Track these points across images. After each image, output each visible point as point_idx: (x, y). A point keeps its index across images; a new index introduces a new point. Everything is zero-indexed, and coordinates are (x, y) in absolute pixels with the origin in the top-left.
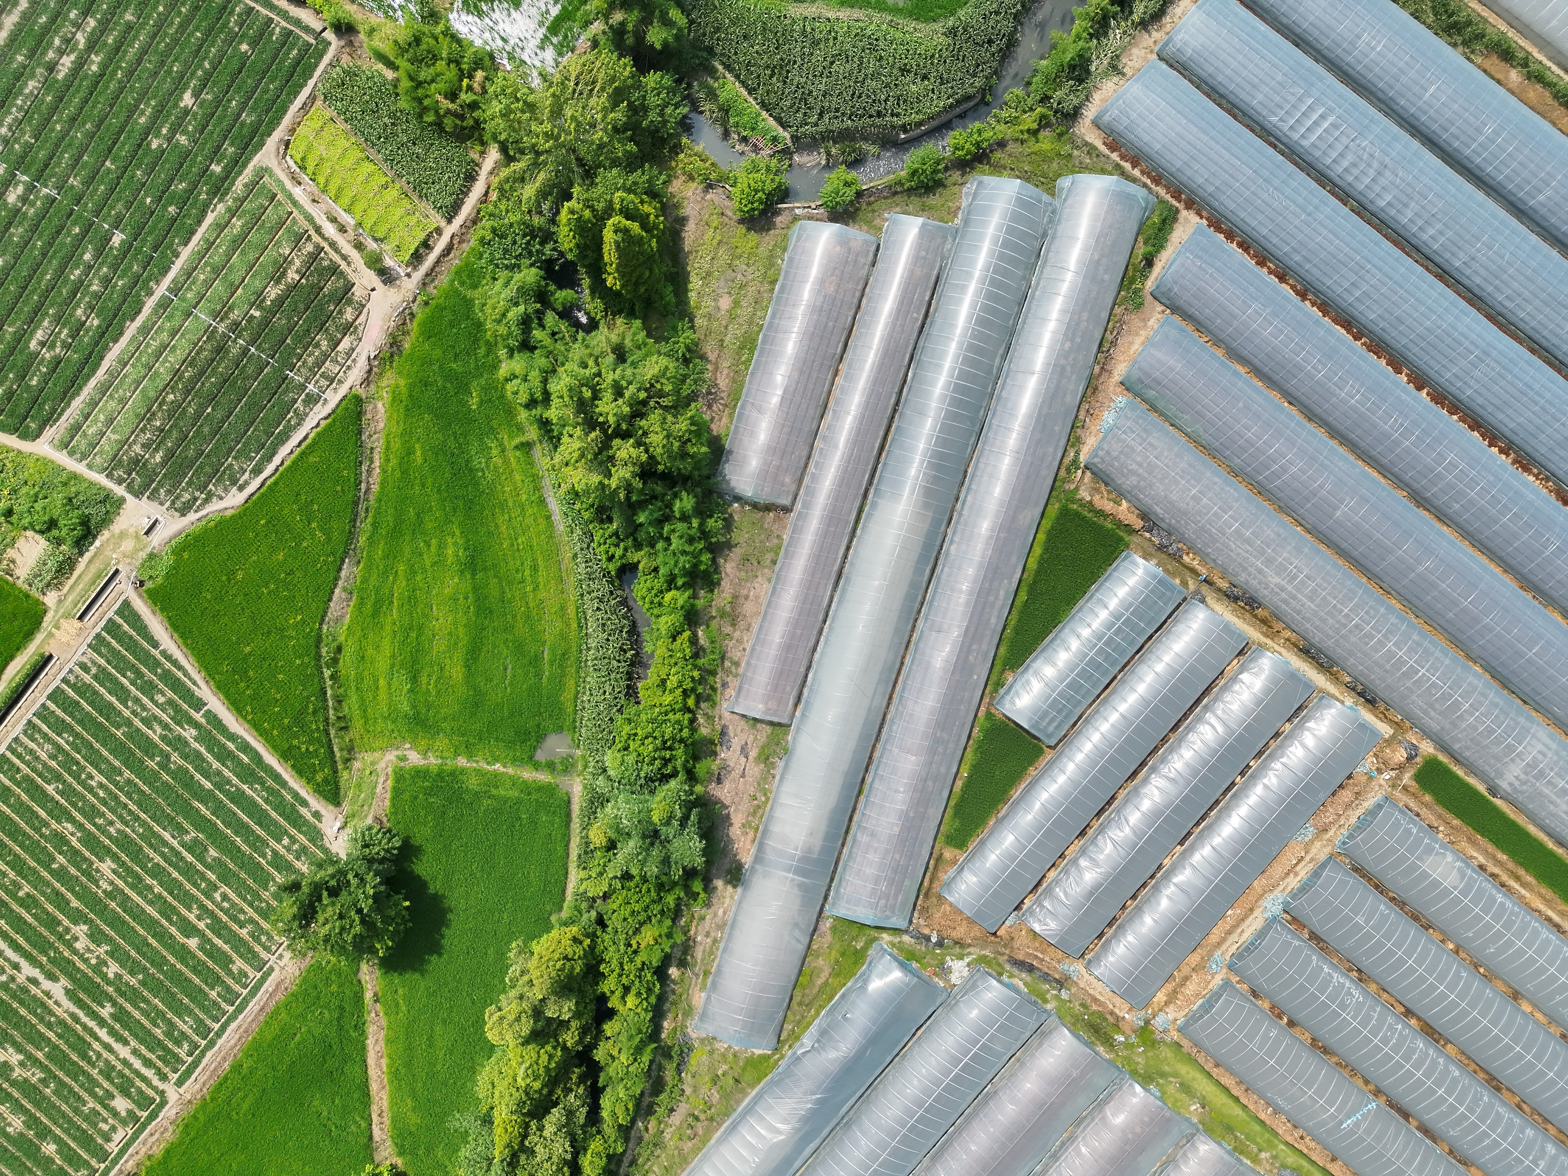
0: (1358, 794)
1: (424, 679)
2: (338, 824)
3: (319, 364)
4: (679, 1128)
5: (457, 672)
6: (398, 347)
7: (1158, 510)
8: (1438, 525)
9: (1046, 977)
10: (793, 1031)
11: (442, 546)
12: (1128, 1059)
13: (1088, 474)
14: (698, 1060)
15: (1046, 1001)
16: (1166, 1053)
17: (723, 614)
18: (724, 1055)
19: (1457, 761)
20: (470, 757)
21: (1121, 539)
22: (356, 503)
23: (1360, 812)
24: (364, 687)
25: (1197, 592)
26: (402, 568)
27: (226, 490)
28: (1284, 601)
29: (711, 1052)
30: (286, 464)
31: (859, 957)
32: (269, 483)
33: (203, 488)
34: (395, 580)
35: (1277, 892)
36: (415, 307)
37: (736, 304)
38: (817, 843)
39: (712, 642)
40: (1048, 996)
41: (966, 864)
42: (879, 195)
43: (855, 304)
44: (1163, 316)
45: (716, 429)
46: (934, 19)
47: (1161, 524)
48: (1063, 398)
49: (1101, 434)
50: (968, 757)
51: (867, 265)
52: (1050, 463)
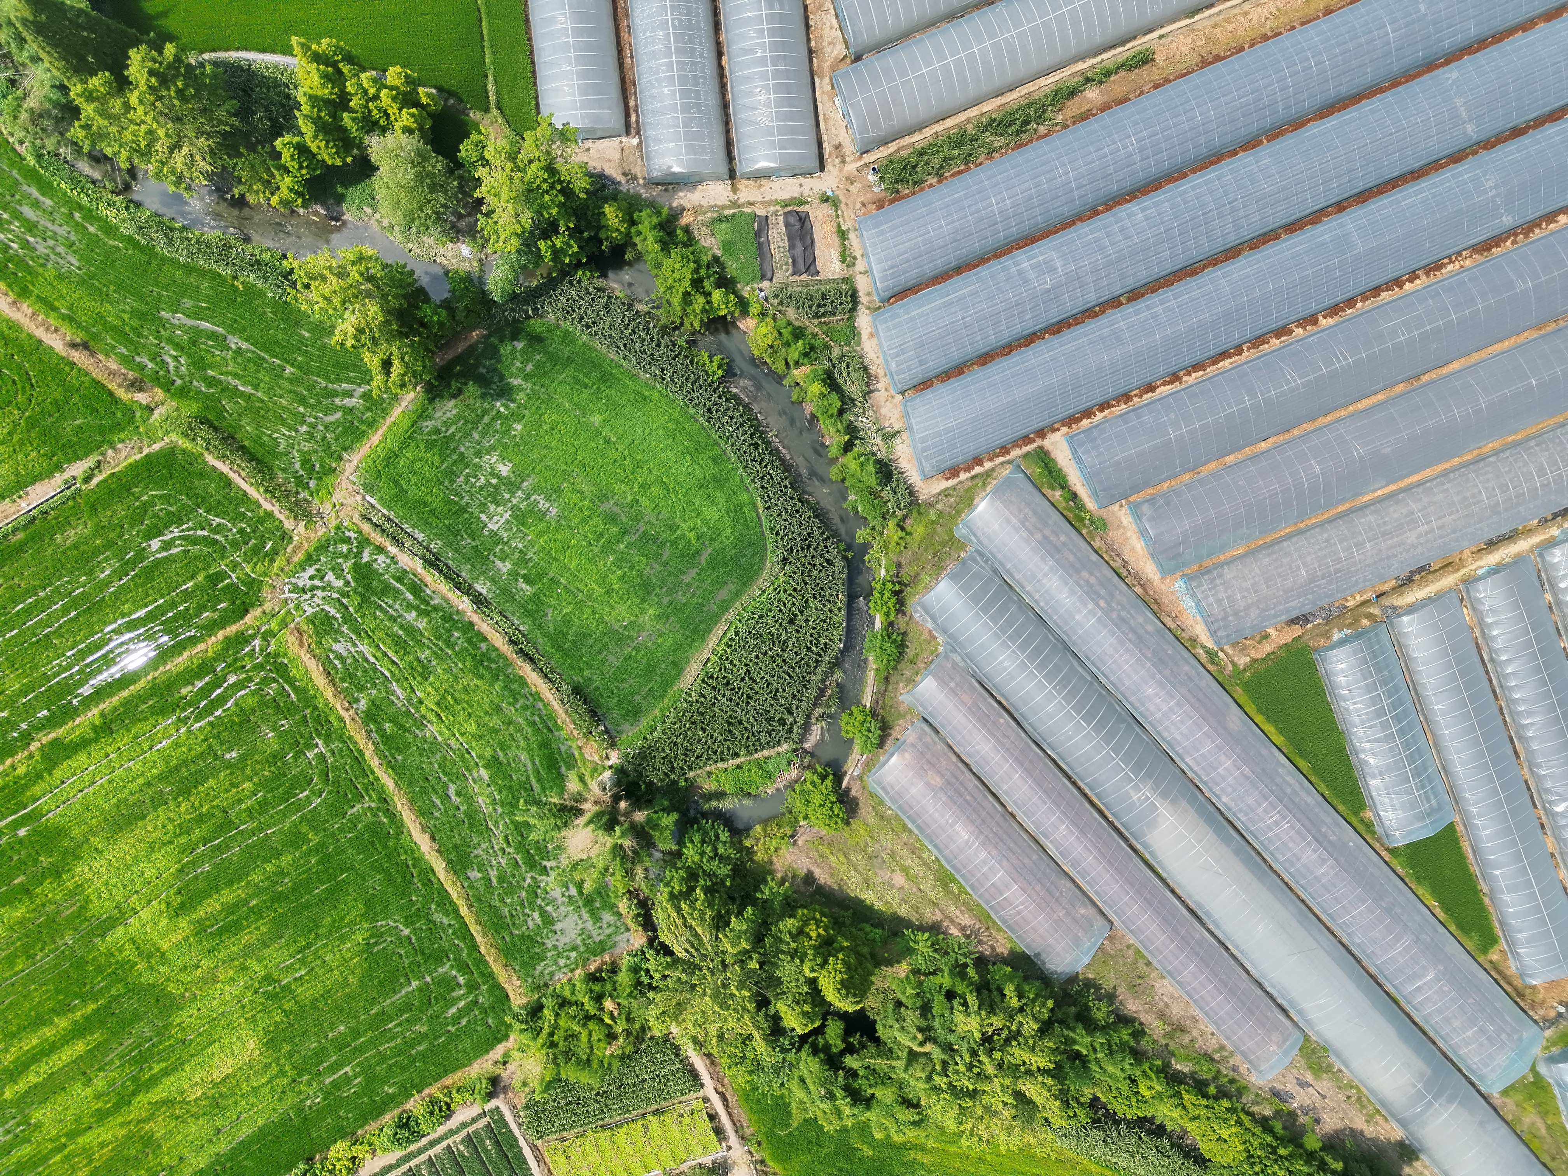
7: (1293, 604)
13: (1227, 648)
17: (1170, 1035)
21: (1301, 654)
25: (1385, 609)
28: (1435, 540)
31: (1542, 1086)
36: (757, 1157)
37: (905, 870)
38: (1419, 1064)
39: (1192, 1059)
41: (1512, 944)
42: (881, 695)
43: (960, 765)
44: (1126, 510)
45: (1003, 949)
46: (761, 568)
47: (1307, 609)
48: (1147, 632)
49: (1198, 617)
50: (1420, 891)
51: (934, 736)
52: (1198, 674)
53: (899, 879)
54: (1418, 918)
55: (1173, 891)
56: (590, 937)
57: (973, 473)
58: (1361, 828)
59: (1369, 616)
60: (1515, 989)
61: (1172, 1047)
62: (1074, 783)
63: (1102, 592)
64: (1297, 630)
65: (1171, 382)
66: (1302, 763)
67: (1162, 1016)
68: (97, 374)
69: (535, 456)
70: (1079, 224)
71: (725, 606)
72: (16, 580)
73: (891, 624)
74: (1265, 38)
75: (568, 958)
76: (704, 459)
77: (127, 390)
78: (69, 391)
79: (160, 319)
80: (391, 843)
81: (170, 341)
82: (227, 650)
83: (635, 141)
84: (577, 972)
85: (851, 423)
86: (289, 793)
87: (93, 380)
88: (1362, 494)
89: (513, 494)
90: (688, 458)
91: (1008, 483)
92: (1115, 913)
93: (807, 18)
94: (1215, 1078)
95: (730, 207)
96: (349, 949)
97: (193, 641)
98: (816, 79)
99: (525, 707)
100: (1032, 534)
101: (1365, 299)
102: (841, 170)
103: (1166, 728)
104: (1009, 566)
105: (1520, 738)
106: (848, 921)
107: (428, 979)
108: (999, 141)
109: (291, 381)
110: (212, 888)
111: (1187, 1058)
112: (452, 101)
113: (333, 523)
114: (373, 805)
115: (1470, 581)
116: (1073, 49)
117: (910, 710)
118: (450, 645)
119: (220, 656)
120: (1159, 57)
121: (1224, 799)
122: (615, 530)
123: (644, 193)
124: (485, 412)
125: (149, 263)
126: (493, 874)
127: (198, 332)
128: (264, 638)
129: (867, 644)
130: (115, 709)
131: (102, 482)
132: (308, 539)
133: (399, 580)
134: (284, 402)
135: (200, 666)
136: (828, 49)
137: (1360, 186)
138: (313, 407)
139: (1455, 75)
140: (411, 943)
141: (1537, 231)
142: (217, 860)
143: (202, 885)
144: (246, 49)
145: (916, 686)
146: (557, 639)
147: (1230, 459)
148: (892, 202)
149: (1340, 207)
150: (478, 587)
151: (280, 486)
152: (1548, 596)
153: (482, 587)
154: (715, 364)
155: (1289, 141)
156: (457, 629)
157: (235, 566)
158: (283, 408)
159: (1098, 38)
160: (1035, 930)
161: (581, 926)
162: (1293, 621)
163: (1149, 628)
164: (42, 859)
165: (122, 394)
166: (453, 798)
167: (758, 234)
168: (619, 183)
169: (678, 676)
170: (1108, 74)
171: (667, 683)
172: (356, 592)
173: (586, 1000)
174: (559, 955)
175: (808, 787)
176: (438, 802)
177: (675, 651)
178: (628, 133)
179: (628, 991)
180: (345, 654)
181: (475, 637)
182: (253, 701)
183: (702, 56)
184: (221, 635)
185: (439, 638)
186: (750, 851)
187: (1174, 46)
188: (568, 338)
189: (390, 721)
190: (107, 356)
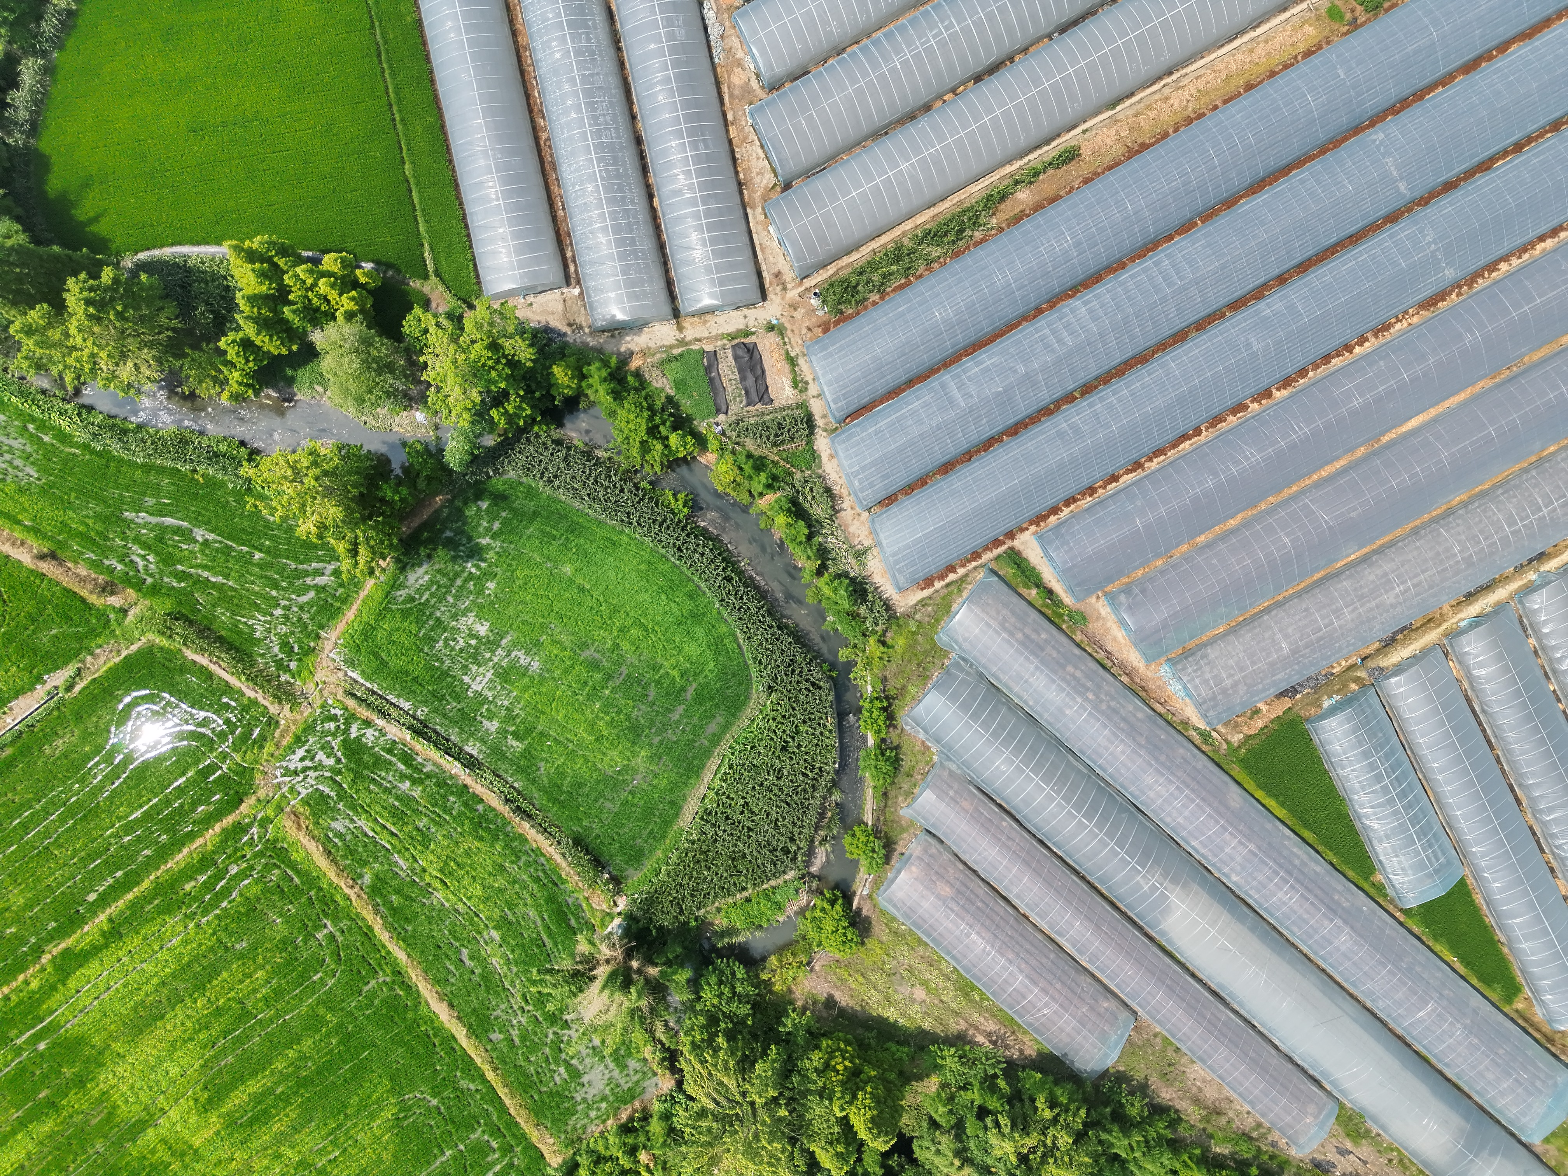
13: (1219, 727)
17: (1206, 1119)
37: (924, 983)
38: (1457, 1120)
39: (1230, 1141)
41: (1536, 992)
42: (881, 811)
43: (968, 872)
44: (1103, 601)
45: (1031, 1051)
46: (748, 698)
47: (1295, 680)
48: (1138, 719)
49: (1187, 700)
50: (1438, 948)
51: (938, 846)
52: (1194, 756)
53: (920, 993)
54: (1439, 975)
55: (1193, 975)
56: (618, 1085)
57: (947, 580)
58: (1372, 891)
59: (1357, 680)
60: (1545, 1035)
61: (1210, 1130)
62: (1083, 878)
63: (1089, 684)
64: (1287, 703)
65: (1134, 470)
66: (1307, 834)
67: (1196, 1101)
68: (67, 582)
69: (511, 611)
70: (1025, 324)
71: (715, 740)
72: (10, 795)
73: (883, 740)
74: (1189, 121)
75: (598, 1109)
76: (679, 597)
77: (99, 596)
78: (42, 603)
79: (125, 520)
80: (410, 1015)
81: (137, 540)
82: (226, 841)
83: (576, 291)
84: (610, 1122)
85: (820, 544)
86: (304, 977)
87: (65, 589)
88: (1337, 561)
89: (493, 652)
90: (664, 597)
91: (984, 587)
92: (1138, 1004)
93: (732, 152)
94: (1256, 1157)
95: (678, 346)
96: (379, 1126)
97: (192, 836)
98: (749, 210)
99: (528, 864)
100: (1012, 634)
101: (1316, 367)
102: (783, 298)
103: (1169, 814)
104: (994, 669)
105: (1520, 786)
106: (873, 1042)
107: (462, 1147)
108: (936, 252)
109: (262, 566)
110: (238, 1079)
111: (1226, 1140)
112: (390, 273)
113: (318, 702)
114: (388, 979)
115: (1455, 634)
116: (999, 154)
117: (911, 824)
118: (447, 810)
119: (220, 848)
120: (1086, 152)
121: (1234, 878)
122: (598, 676)
123: (591, 342)
124: (457, 575)
125: (107, 466)
126: (515, 1033)
127: (164, 529)
128: (261, 826)
129: (861, 764)
130: (122, 913)
131: (84, 689)
132: (295, 722)
133: (390, 751)
134: (257, 589)
135: (201, 861)
136: (757, 180)
137: (1299, 257)
138: (284, 589)
139: (1381, 136)
140: (440, 1113)
141: (1480, 281)
142: (239, 1052)
143: (227, 1078)
144: (180, 243)
145: (915, 799)
146: (553, 791)
147: (1201, 539)
148: (837, 323)
149: (1282, 280)
150: (468, 749)
151: (261, 671)
152: (1532, 641)
153: (472, 748)
154: (680, 503)
155: (1224, 220)
156: (452, 793)
157: (224, 756)
158: (256, 594)
159: (1023, 141)
160: (1061, 1030)
161: (607, 1076)
162: (1283, 694)
163: (1140, 715)
164: (64, 1070)
165: (93, 599)
166: (468, 962)
167: (708, 370)
168: (565, 334)
169: (677, 815)
170: (1037, 174)
171: (667, 824)
172: (349, 769)
173: (620, 1155)
174: (589, 1107)
175: (818, 914)
176: (452, 968)
177: (671, 790)
178: (568, 284)
179: (661, 1140)
180: (343, 830)
181: (471, 800)
182: (256, 890)
183: (632, 202)
184: (218, 827)
185: (435, 805)
186: (768, 984)
187: (1098, 139)
188: (531, 493)
189: (396, 893)
190: (76, 562)
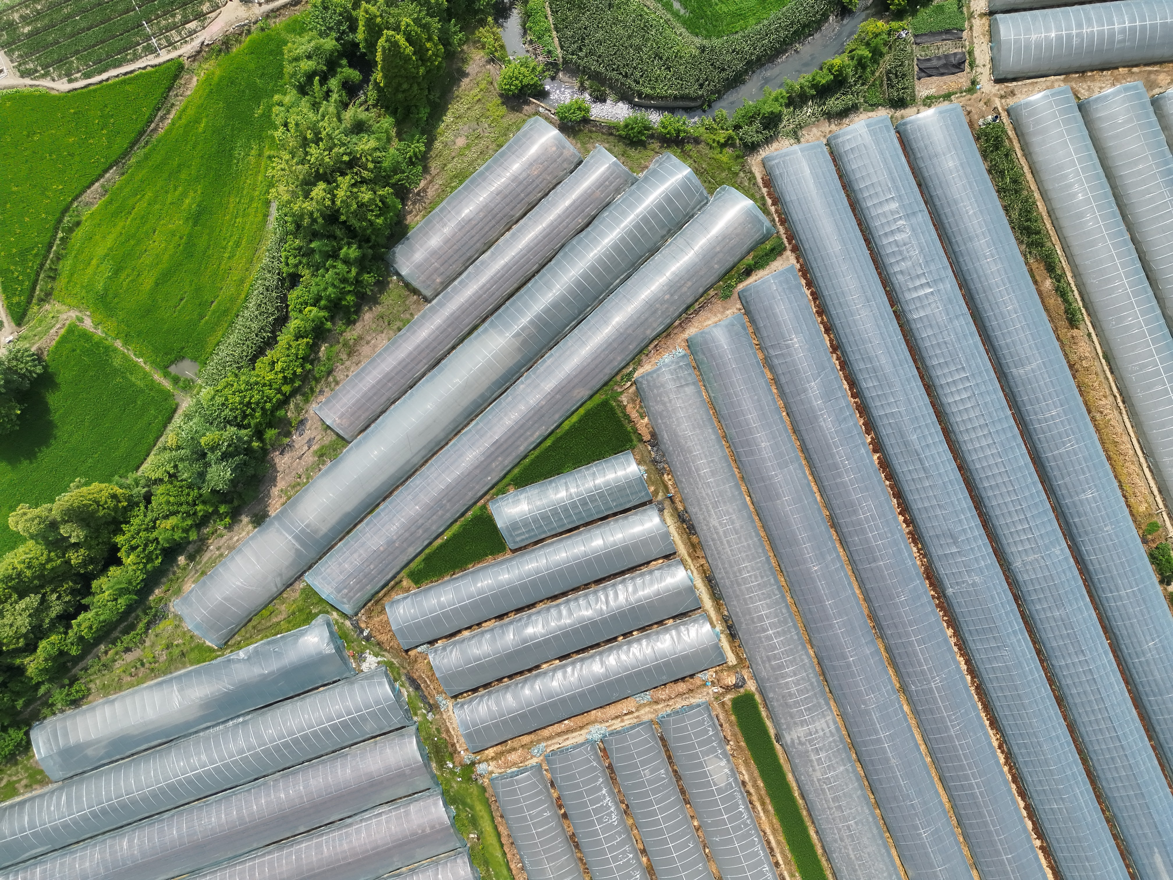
0: (691, 691)
1: (123, 276)
2: (11, 338)
3: (168, 29)
4: (127, 664)
5: (148, 282)
6: (227, 48)
7: (666, 436)
8: (838, 545)
9: (424, 699)
10: (240, 642)
11: (184, 194)
12: (448, 781)
13: (634, 388)
14: (165, 627)
15: (416, 714)
16: (474, 790)
17: (345, 345)
18: (184, 633)
19: (766, 706)
20: (126, 343)
21: (631, 441)
22: (141, 133)
23: (686, 703)
24: (81, 258)
25: (660, 503)
26: (149, 194)
27: (60, 77)
28: (713, 540)
29: (177, 627)
30: (110, 82)
31: (309, 618)
32: (91, 88)
33: (46, 67)
34: (140, 199)
35: (604, 726)
36: (253, 28)
37: (468, 146)
38: (324, 529)
39: (328, 359)
40: (419, 712)
41: (414, 596)
43: (546, 190)
44: (738, 313)
45: (410, 220)
47: (662, 445)
48: (646, 329)
49: (656, 367)
50: (455, 527)
51: (569, 169)
52: (615, 367)
53: (461, 142)
54: (435, 526)
55: (451, 350)
57: (767, 198)
59: (656, 493)
60: (382, 598)
61: (338, 345)
63: (676, 297)
67: (360, 338)
94: (314, 376)
95: (969, 11)
98: (1063, 76)
100: (720, 242)
102: (995, 95)
103: (573, 345)
104: (694, 228)
111: (329, 356)
117: (588, 151)
120: (1075, 332)
121: (521, 388)
136: (1085, 86)
141: (941, 613)
148: (973, 133)
162: (653, 435)
163: (649, 331)
167: (948, 32)
170: (1063, 295)
186: (482, 23)
187: (1083, 344)
